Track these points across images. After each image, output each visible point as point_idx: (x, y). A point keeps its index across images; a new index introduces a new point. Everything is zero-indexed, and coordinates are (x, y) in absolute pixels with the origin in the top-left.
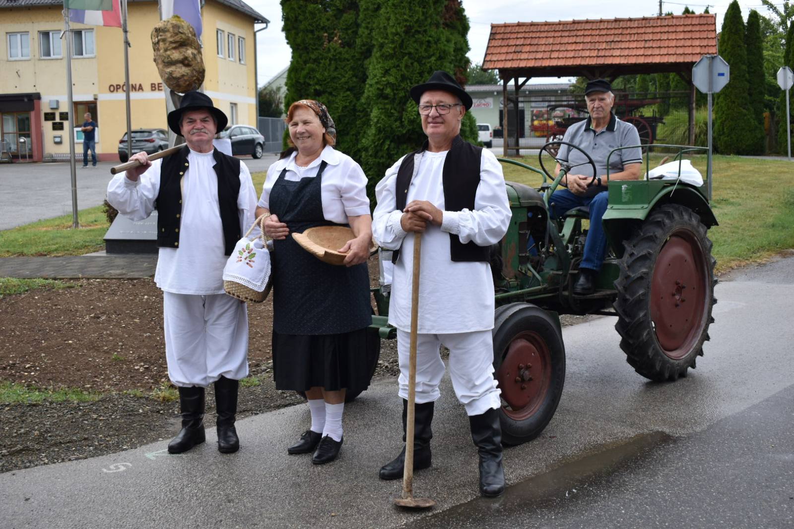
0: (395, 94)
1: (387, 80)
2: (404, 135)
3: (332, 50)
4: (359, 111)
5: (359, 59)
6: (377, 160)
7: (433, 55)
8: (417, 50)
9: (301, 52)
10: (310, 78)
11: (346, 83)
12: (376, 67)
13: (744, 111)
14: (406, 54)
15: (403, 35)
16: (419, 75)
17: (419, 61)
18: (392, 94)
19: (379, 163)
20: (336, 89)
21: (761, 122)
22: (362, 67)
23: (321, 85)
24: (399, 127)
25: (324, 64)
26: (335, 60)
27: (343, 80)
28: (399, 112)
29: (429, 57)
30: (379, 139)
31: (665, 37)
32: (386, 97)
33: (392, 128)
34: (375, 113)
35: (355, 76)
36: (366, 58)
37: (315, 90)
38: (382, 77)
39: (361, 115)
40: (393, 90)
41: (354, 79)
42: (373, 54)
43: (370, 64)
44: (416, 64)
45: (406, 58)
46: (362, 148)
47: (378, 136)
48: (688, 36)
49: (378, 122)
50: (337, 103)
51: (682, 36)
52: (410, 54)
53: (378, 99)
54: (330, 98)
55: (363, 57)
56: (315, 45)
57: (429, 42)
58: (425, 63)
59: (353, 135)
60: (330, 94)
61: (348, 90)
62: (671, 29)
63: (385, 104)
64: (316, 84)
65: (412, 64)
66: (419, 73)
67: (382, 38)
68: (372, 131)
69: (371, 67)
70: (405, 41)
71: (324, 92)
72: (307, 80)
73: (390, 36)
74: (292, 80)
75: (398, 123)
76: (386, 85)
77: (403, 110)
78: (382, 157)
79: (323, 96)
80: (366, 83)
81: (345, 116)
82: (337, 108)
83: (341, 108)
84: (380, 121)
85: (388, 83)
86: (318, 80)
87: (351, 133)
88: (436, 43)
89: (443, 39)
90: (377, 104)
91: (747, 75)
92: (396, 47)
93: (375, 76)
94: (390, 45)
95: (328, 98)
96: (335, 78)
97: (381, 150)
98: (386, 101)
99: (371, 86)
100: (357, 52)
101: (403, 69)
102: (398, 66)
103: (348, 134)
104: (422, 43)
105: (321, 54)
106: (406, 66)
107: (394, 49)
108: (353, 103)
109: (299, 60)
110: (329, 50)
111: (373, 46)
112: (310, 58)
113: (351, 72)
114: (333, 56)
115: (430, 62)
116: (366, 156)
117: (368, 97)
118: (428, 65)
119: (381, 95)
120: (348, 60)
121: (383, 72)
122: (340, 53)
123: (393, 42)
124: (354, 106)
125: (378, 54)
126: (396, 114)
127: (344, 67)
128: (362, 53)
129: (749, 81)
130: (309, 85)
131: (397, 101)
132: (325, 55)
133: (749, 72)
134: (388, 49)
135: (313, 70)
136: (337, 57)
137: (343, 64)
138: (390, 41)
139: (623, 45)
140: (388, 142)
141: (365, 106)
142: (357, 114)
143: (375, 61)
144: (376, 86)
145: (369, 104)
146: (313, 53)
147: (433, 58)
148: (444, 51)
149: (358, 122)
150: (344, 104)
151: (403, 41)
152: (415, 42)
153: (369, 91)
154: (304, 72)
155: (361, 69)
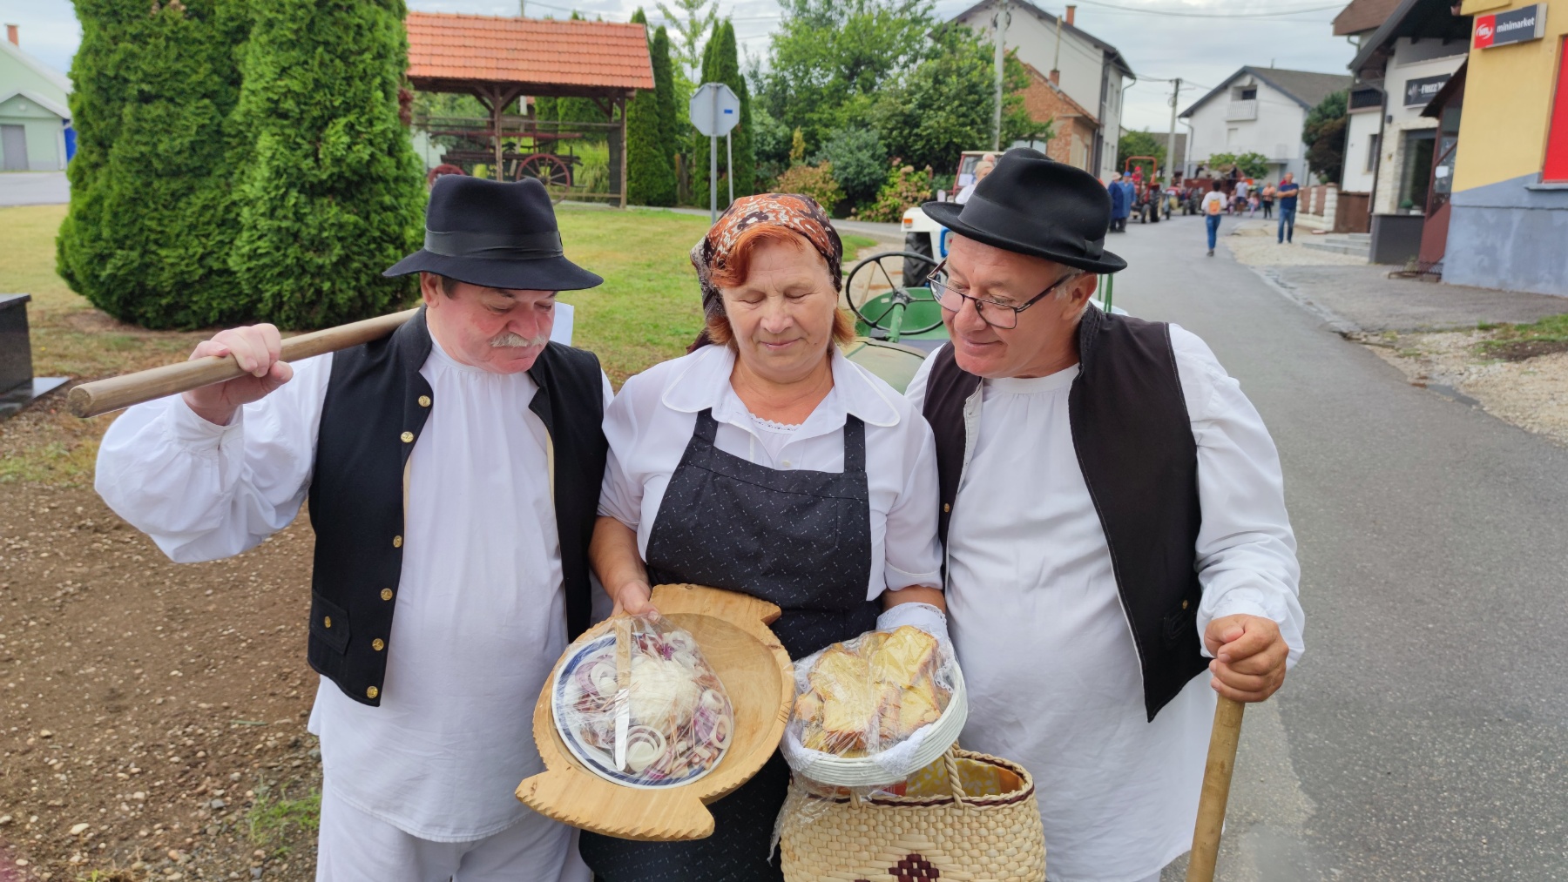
0: (302, 112)
1: (286, 86)
2: (321, 182)
3: (169, 22)
4: (229, 135)
5: (223, 44)
6: (276, 223)
7: (368, 49)
8: (339, 37)
9: (105, 19)
10: (128, 68)
11: (201, 83)
12: (262, 60)
13: (655, 152)
14: (319, 43)
15: (314, 9)
16: (344, 82)
17: (343, 58)
18: (297, 110)
19: (279, 229)
20: (182, 93)
21: (672, 166)
22: (229, 58)
23: (151, 83)
24: (313, 168)
25: (156, 46)
26: (177, 40)
27: (194, 78)
28: (310, 142)
29: (361, 52)
30: (277, 188)
31: (584, 49)
32: (284, 115)
33: (300, 170)
34: (265, 142)
35: (215, 71)
36: (236, 42)
37: (141, 92)
38: (275, 80)
39: (234, 142)
40: (298, 104)
41: (216, 78)
42: (251, 37)
43: (246, 53)
44: (337, 62)
45: (320, 50)
46: (241, 200)
47: (275, 182)
48: (614, 51)
49: (273, 157)
50: (185, 118)
51: (605, 50)
52: (326, 43)
53: (269, 116)
54: (172, 108)
55: (229, 41)
56: (134, 8)
57: (359, 26)
58: (354, 63)
59: (220, 176)
60: (171, 100)
61: (205, 96)
62: (591, 40)
63: (283, 127)
64: (142, 81)
65: (332, 61)
66: (344, 79)
67: (271, 11)
68: (262, 172)
69: (250, 60)
70: (317, 19)
71: (158, 97)
72: (123, 73)
73: (288, 8)
74: (89, 69)
75: (310, 162)
76: (285, 95)
77: (319, 139)
78: (285, 217)
79: (157, 103)
80: (243, 86)
81: (203, 142)
82: (187, 128)
83: (195, 128)
84: (278, 156)
85: (289, 91)
86: (146, 74)
87: (218, 173)
88: (370, 30)
89: (381, 24)
90: (268, 125)
91: (656, 107)
92: (300, 29)
93: (261, 76)
94: (290, 25)
95: (167, 108)
96: (177, 73)
97: (282, 206)
98: (285, 122)
99: (253, 92)
100: (218, 30)
101: (316, 68)
102: (306, 62)
103: (209, 173)
104: (347, 28)
105: (147, 28)
106: (322, 64)
107: (296, 32)
108: (216, 121)
109: (102, 33)
110: (163, 20)
111: (253, 22)
112: (125, 33)
113: (209, 66)
114: (173, 32)
115: (363, 61)
116: (252, 215)
117: (248, 113)
118: (361, 67)
119: (275, 111)
120: (201, 43)
121: (278, 71)
122: (186, 29)
123: (293, 19)
124: (219, 125)
125: (264, 39)
126: (306, 146)
127: (196, 53)
128: (226, 33)
129: (658, 115)
130: (126, 81)
131: (306, 124)
132: (157, 29)
133: (658, 103)
134: (286, 32)
135: (133, 55)
136: (180, 36)
137: (194, 48)
138: (288, 16)
139: (531, 56)
140: (294, 193)
141: (241, 128)
142: (226, 139)
143: (258, 49)
144: (264, 95)
145: (250, 125)
146: (131, 23)
147: (367, 56)
148: (384, 46)
149: (227, 154)
150: (201, 121)
151: (312, 21)
152: (334, 24)
153: (249, 101)
154: (116, 57)
155: (228, 62)
